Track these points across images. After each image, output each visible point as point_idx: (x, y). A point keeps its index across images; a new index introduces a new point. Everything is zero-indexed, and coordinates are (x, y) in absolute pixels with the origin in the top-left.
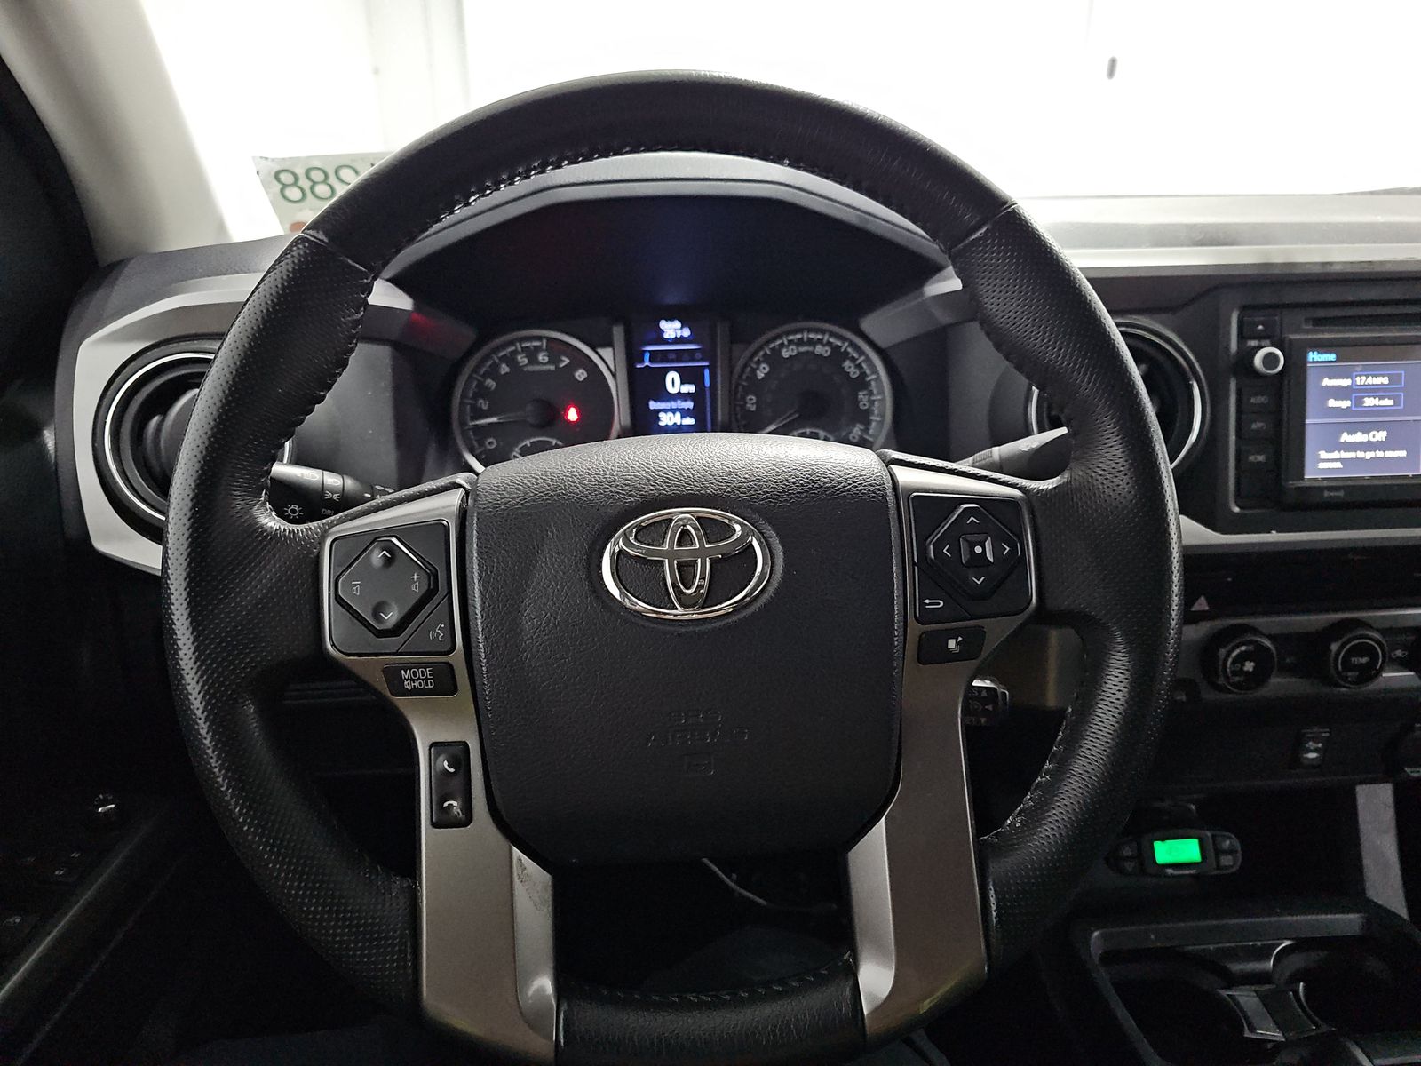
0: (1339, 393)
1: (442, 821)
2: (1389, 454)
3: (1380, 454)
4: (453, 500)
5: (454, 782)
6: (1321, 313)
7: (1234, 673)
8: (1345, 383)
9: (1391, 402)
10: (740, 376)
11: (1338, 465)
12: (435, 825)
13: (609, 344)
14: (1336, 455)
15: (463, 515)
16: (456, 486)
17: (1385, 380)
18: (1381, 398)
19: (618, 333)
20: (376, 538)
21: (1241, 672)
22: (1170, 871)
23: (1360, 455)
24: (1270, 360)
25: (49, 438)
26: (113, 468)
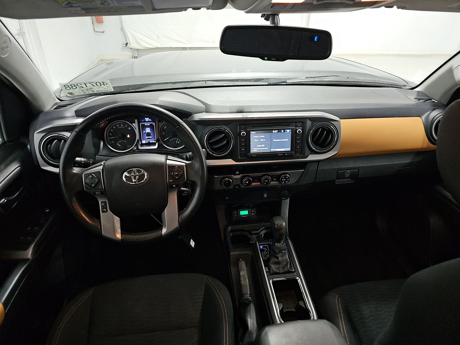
0: (256, 139)
1: (103, 212)
2: (265, 148)
3: (263, 149)
4: (101, 167)
5: (104, 207)
6: (253, 125)
7: (245, 183)
8: (257, 137)
9: (265, 140)
10: (161, 128)
11: (256, 150)
12: (102, 212)
13: (135, 123)
14: (256, 149)
15: (103, 170)
16: (102, 165)
17: (264, 136)
18: (263, 139)
19: (136, 121)
20: (90, 174)
21: (246, 183)
22: (243, 216)
23: (260, 149)
24: (243, 134)
25: (29, 147)
26: (43, 153)
